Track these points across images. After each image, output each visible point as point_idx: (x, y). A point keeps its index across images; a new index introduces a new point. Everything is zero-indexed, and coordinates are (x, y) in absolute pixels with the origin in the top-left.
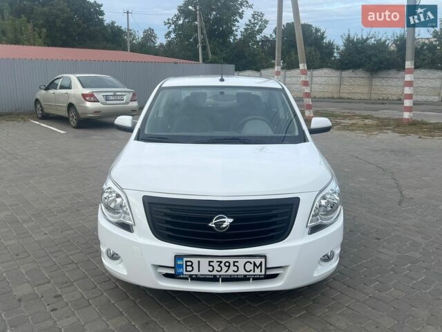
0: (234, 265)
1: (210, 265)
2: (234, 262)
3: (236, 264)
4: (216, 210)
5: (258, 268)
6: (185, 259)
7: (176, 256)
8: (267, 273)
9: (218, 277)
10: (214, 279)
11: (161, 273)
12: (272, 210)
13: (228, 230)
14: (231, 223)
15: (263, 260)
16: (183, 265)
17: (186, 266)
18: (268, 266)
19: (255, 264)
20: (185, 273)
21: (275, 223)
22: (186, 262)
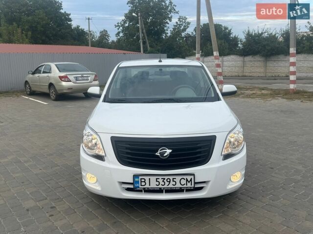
0: (173, 181)
1: (157, 181)
2: (173, 179)
3: (174, 180)
4: (160, 144)
5: (189, 182)
6: (140, 177)
7: (134, 175)
8: (196, 186)
9: (162, 189)
10: (160, 191)
11: (123, 188)
12: (198, 144)
13: (168, 157)
14: (170, 153)
15: (192, 177)
16: (139, 181)
17: (141, 182)
18: (196, 181)
19: (187, 180)
20: (140, 187)
21: (200, 152)
22: (141, 179)
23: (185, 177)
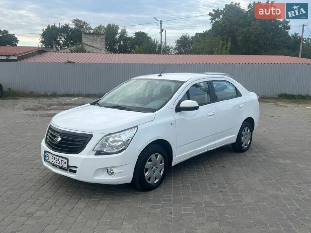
0: (59, 161)
1: (52, 158)
5: (65, 164)
6: (47, 153)
7: (44, 151)
9: (55, 164)
15: (66, 161)
17: (47, 156)
20: (47, 160)
23: (63, 160)
